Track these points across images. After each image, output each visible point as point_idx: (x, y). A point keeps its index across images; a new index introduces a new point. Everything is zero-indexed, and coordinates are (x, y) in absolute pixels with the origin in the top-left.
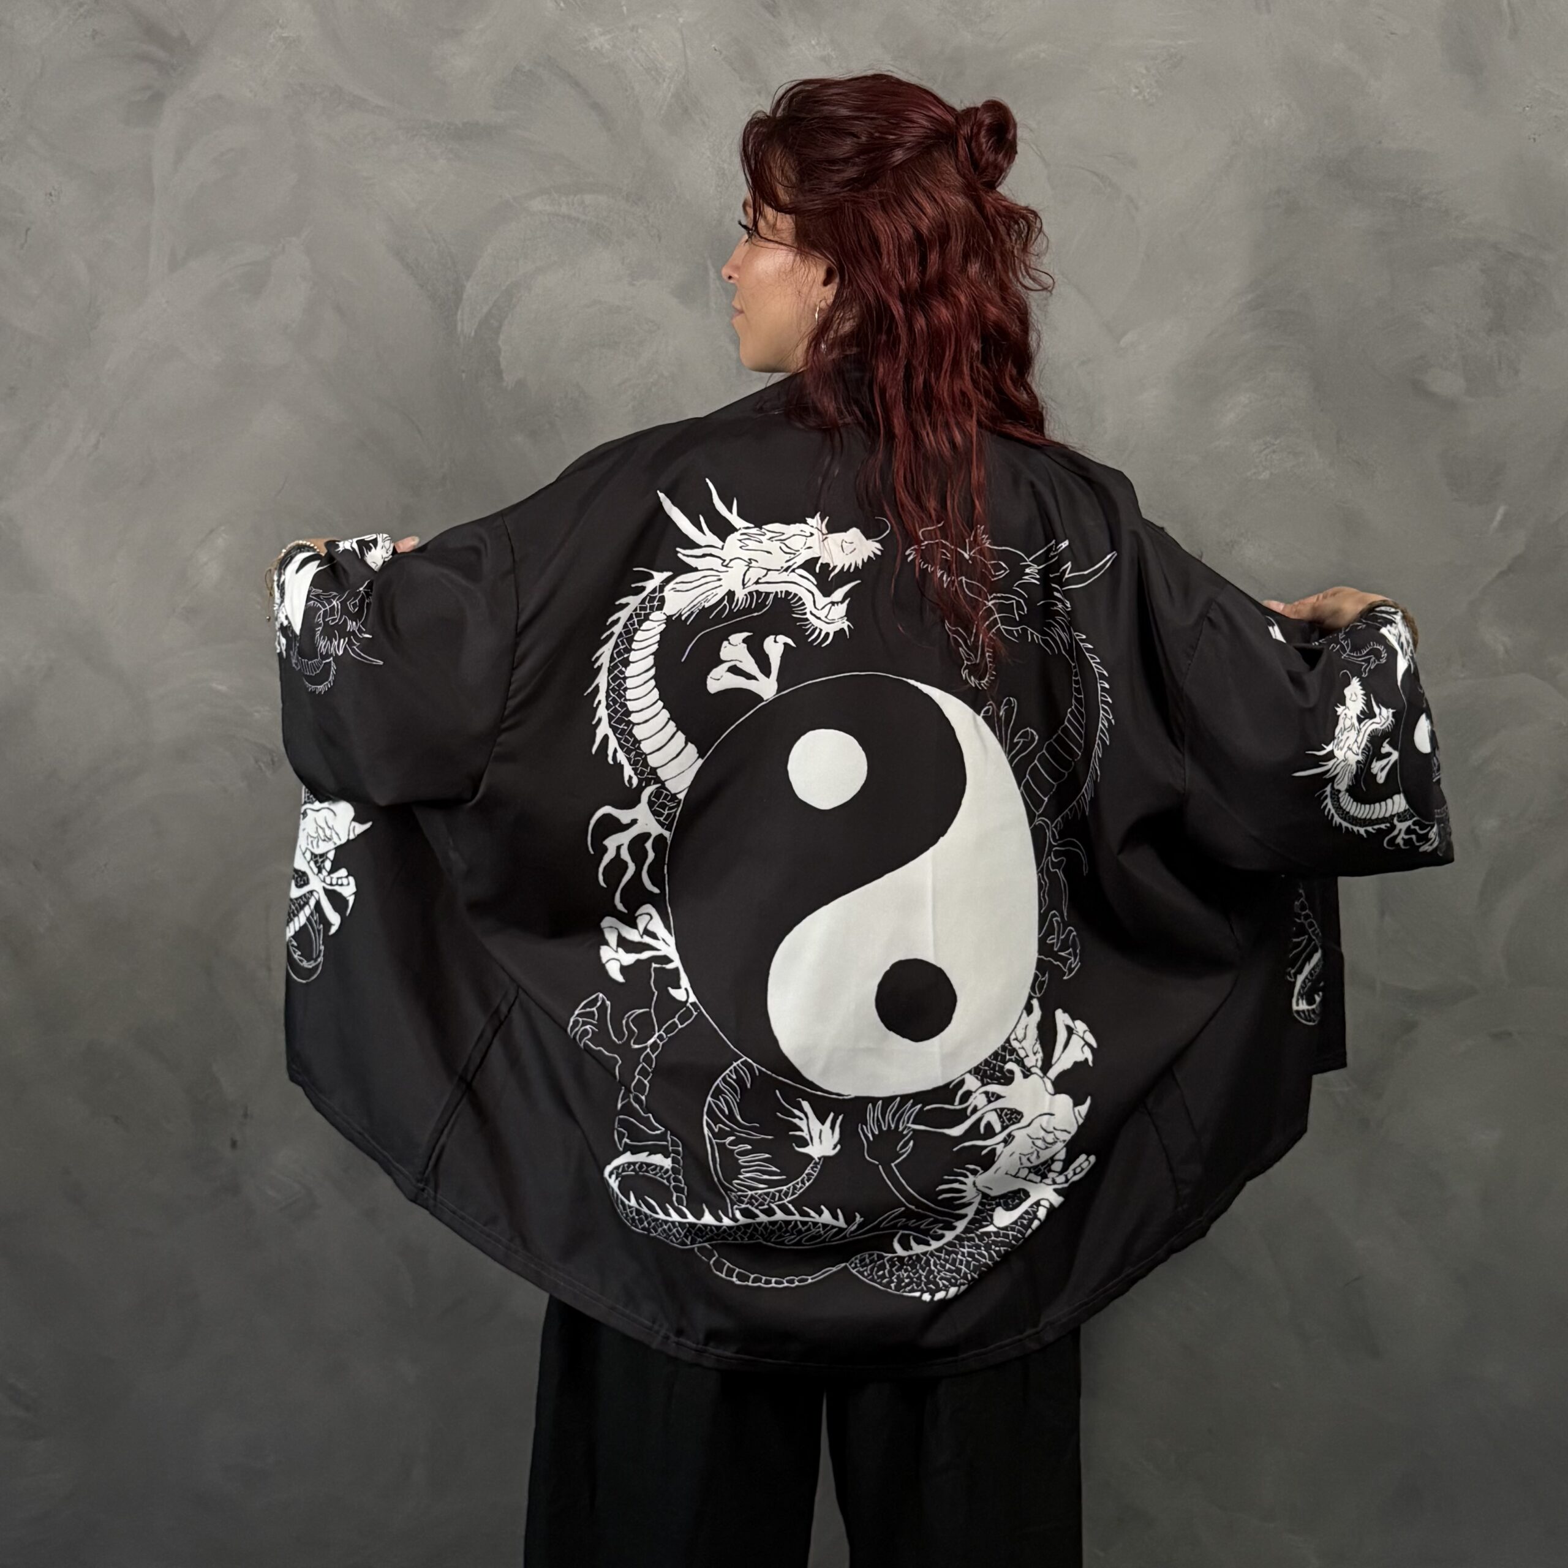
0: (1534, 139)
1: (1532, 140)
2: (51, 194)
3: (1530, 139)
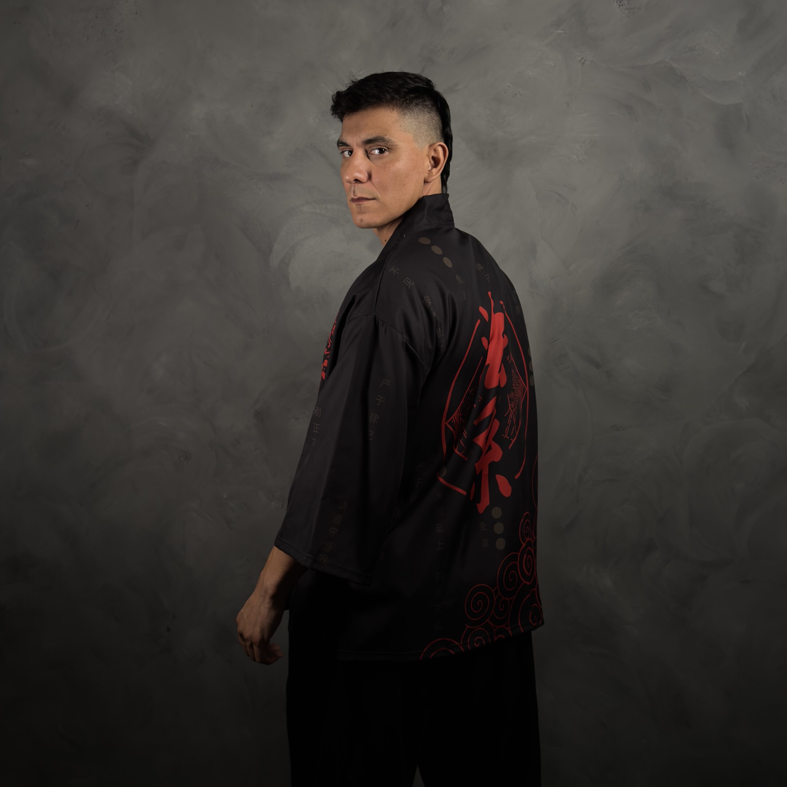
0: (758, 178)
1: (757, 178)
2: (88, 206)
3: (756, 177)
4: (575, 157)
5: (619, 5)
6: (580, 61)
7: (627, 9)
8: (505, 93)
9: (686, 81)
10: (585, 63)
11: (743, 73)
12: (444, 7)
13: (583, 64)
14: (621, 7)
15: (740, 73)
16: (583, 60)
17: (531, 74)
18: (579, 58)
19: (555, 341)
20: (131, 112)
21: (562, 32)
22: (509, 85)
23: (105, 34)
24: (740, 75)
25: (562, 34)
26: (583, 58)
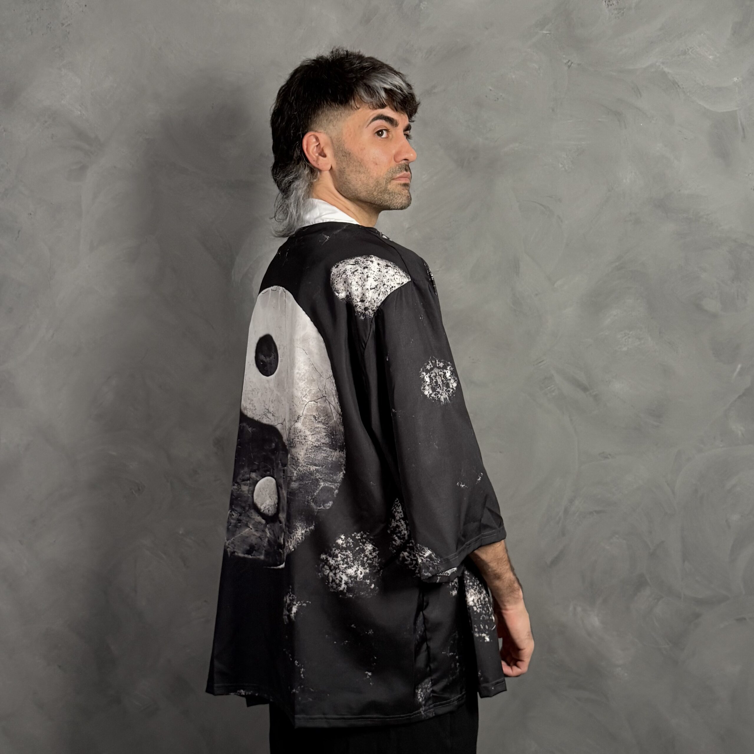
4: (561, 166)
5: (608, 5)
6: (566, 64)
7: (616, 9)
8: (486, 96)
9: (678, 86)
10: (572, 64)
11: (738, 78)
12: (421, 4)
13: (569, 67)
14: (610, 6)
15: (735, 79)
16: (570, 63)
17: (514, 77)
18: (565, 61)
19: (540, 362)
20: (79, 113)
21: (548, 32)
22: (491, 88)
23: (51, 28)
24: (735, 81)
25: (548, 35)
26: (569, 61)
